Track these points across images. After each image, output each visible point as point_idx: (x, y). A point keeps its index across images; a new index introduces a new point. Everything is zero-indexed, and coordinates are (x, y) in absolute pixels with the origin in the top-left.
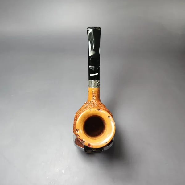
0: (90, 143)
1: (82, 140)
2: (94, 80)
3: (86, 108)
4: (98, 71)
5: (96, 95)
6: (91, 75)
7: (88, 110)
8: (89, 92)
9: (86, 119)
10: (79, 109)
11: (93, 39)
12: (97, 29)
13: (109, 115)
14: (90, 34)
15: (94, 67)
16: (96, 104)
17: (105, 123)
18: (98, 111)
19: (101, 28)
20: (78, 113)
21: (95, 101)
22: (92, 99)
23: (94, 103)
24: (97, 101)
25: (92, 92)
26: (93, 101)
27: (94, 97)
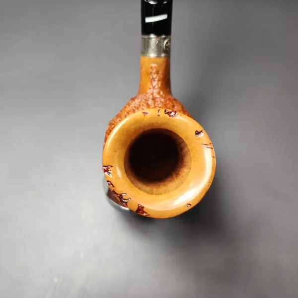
0: (143, 205)
1: (121, 195)
2: (158, 34)
4: (168, 9)
5: (162, 76)
6: (149, 20)
7: (138, 114)
8: (143, 70)
9: (134, 137)
10: (118, 112)
13: (199, 128)
16: (160, 100)
17: (185, 150)
18: (167, 115)
20: (113, 124)
21: (159, 93)
22: (151, 87)
23: (154, 99)
24: (163, 93)
25: (152, 67)
26: (153, 92)
27: (155, 83)
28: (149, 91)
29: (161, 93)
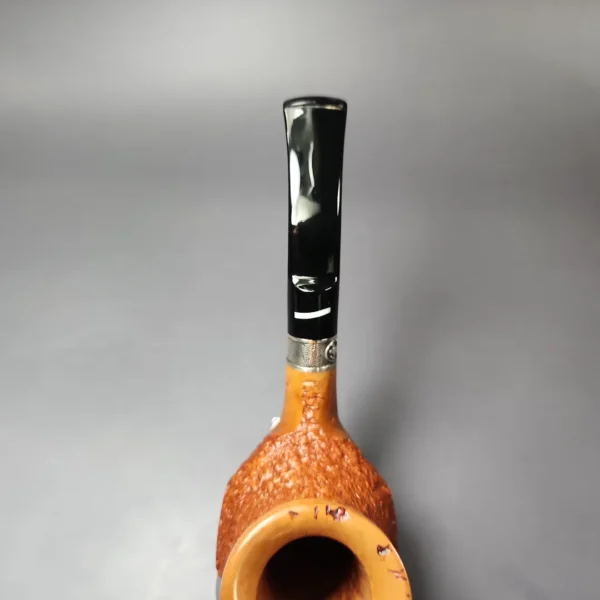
2: (315, 337)
3: (274, 467)
4: (332, 300)
5: (322, 402)
6: (298, 315)
11: (312, 145)
12: (329, 107)
13: (384, 540)
14: (299, 123)
15: (312, 282)
16: (319, 445)
18: (330, 518)
19: (345, 105)
21: (317, 432)
22: (304, 420)
23: (308, 444)
24: (324, 432)
25: (304, 388)
26: (307, 429)
27: (310, 415)
28: (299, 428)
29: (321, 432)
